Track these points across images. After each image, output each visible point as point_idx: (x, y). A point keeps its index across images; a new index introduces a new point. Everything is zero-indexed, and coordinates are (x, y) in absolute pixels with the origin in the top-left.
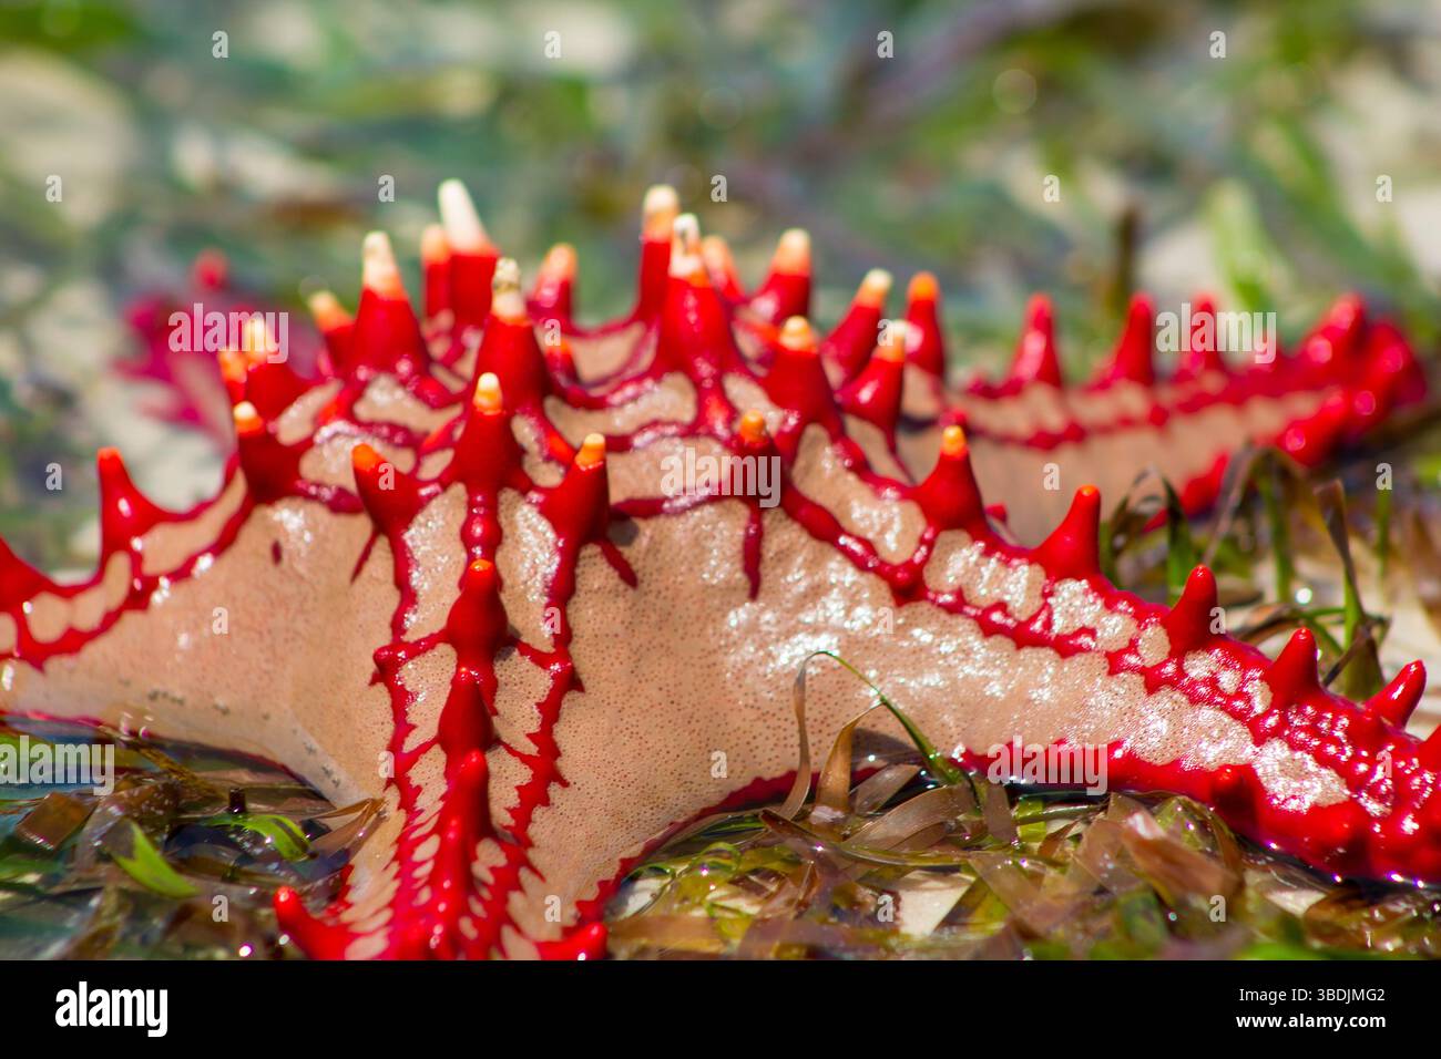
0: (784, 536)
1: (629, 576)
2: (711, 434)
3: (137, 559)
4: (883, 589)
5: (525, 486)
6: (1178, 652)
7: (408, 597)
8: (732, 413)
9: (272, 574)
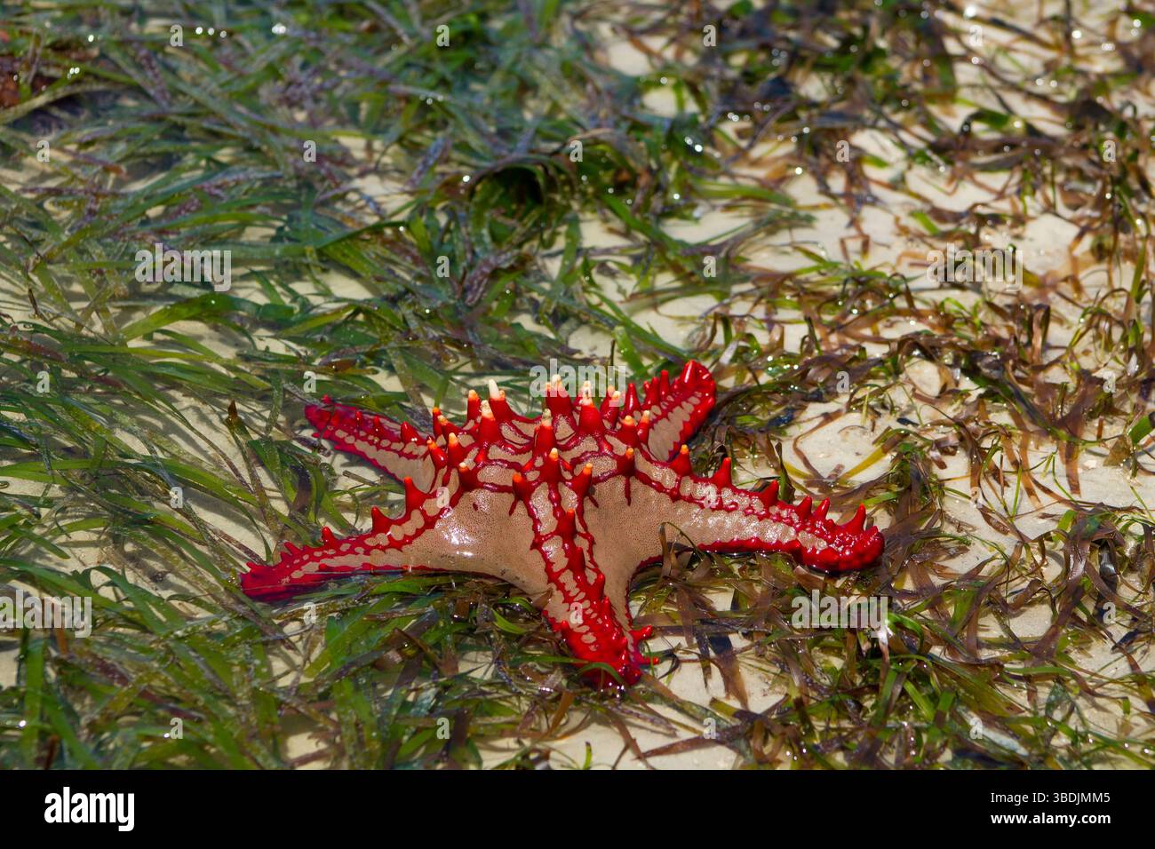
0: (636, 484)
1: (596, 505)
2: (606, 454)
3: (423, 513)
4: (668, 497)
5: (564, 481)
6: (767, 507)
7: (536, 521)
8: (611, 448)
9: (475, 514)
